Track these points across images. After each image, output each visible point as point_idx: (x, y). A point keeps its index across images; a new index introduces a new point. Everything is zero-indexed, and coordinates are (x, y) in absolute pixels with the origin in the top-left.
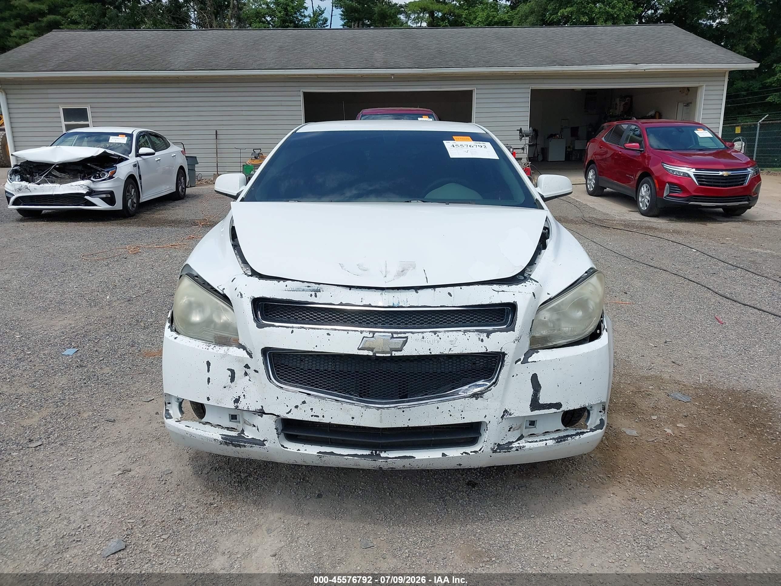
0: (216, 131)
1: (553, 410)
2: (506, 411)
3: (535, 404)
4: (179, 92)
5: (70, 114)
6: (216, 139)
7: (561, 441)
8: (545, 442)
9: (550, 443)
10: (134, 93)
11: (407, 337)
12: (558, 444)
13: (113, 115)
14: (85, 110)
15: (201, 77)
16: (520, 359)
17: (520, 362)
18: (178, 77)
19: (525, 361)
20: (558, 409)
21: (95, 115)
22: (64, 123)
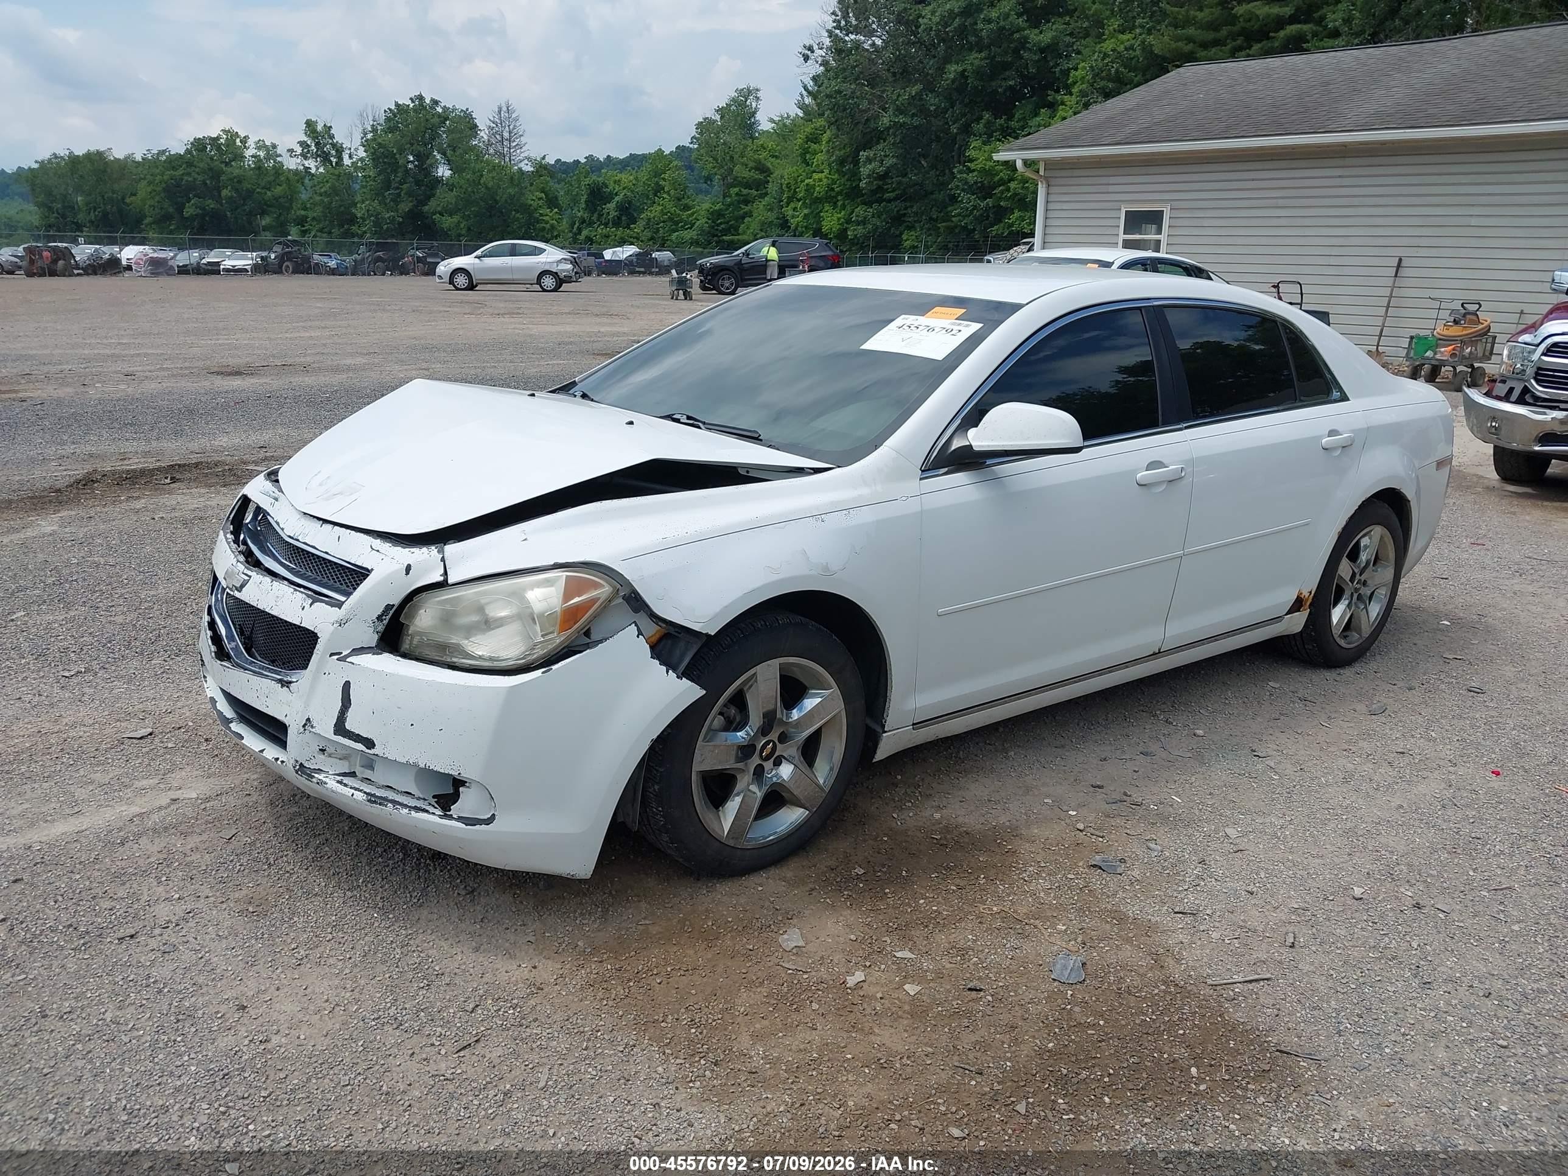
0: (1400, 260)
1: (360, 747)
2: (308, 720)
3: (340, 728)
4: (1340, 177)
5: (1138, 220)
6: (1396, 276)
7: (375, 802)
8: (353, 791)
9: (359, 796)
10: (1253, 180)
11: (250, 577)
12: (368, 803)
13: (1206, 223)
14: (1160, 214)
15: (1393, 142)
16: (341, 653)
17: (336, 657)
18: (1344, 145)
19: (343, 659)
20: (368, 748)
21: (1175, 222)
22: (1122, 237)
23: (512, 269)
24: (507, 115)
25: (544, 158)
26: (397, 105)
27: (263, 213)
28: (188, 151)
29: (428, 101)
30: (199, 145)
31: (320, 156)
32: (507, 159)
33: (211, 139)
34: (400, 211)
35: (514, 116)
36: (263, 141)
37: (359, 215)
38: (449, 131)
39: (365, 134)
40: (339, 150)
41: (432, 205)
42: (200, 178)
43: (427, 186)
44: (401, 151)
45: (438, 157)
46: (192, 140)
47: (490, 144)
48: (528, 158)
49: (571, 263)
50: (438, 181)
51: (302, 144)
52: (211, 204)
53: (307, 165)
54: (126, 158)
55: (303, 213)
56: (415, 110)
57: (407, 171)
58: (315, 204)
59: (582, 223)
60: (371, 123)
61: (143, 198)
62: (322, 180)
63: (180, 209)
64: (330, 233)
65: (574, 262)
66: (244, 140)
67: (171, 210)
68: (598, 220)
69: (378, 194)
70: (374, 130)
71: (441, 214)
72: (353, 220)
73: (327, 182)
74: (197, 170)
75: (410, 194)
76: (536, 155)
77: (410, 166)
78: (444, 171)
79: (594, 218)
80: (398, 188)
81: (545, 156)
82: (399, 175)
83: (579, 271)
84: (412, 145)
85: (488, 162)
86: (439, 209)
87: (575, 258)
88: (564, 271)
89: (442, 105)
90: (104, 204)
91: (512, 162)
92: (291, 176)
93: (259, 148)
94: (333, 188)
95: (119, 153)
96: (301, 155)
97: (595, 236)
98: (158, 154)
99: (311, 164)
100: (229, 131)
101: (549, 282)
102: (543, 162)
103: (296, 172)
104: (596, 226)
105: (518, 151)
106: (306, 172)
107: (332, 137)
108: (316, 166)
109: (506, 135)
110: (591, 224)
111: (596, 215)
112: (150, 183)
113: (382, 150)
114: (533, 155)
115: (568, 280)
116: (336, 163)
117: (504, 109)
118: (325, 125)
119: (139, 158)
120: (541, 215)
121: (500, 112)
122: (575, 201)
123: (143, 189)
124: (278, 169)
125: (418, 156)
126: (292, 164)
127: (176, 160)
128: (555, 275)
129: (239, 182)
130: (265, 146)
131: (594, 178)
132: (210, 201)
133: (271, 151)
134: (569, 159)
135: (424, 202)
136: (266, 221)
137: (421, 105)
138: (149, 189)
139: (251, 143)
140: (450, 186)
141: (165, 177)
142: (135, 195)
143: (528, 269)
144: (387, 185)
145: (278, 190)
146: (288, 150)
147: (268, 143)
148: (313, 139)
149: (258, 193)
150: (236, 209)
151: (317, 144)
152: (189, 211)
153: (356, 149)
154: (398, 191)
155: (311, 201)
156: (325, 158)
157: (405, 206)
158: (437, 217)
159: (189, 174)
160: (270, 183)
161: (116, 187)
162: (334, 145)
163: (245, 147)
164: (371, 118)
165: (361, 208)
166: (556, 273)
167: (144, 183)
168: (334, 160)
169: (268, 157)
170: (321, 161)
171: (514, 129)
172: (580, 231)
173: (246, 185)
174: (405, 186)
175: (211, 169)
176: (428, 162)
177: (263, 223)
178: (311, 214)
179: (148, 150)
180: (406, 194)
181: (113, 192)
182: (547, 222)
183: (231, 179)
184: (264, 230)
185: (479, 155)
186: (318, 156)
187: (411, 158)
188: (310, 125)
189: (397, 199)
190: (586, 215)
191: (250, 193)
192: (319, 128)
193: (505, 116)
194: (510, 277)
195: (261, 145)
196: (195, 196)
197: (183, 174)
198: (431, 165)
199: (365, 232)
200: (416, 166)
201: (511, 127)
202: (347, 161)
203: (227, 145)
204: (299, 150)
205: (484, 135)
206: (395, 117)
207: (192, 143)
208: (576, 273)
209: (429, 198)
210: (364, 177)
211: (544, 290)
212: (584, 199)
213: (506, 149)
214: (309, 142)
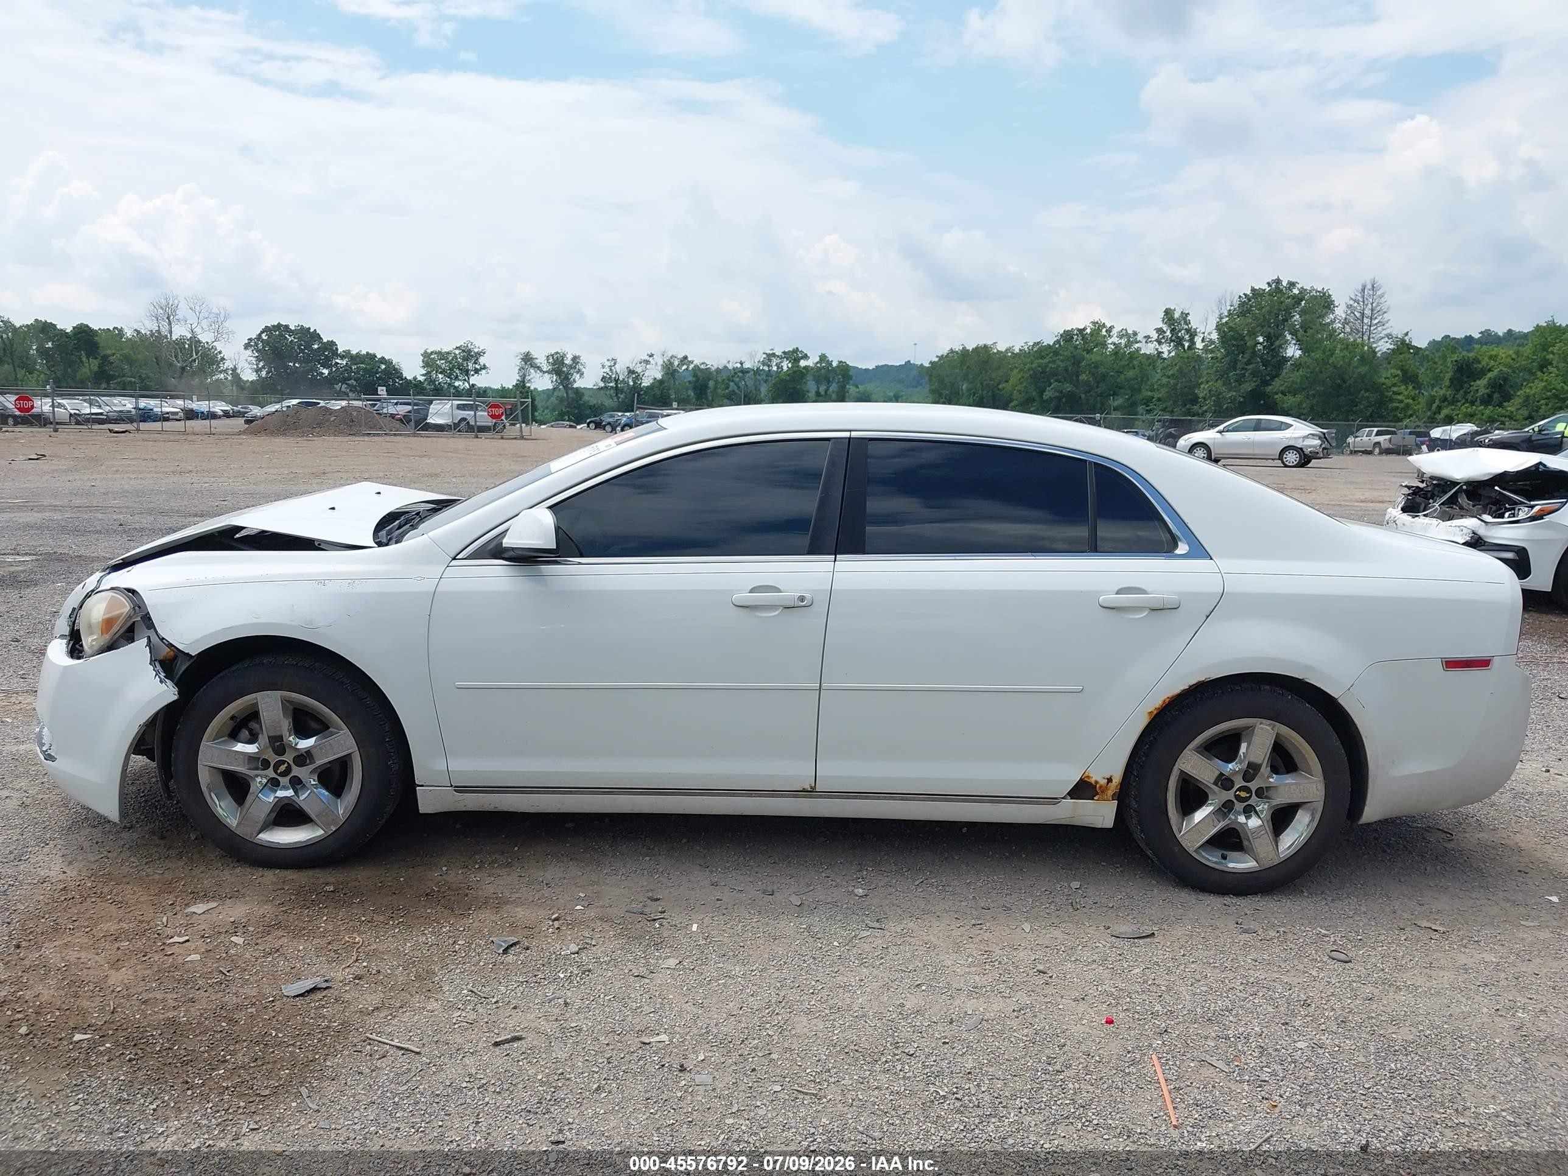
23: (1253, 444)
24: (1371, 292)
25: (1407, 334)
26: (1253, 290)
27: (1115, 394)
28: (1058, 342)
29: (1285, 284)
30: (1068, 336)
31: (1174, 341)
32: (1365, 338)
33: (1079, 330)
34: (1242, 391)
35: (1379, 293)
36: (1126, 330)
37: (1201, 395)
38: (1303, 313)
39: (1221, 318)
40: (1192, 334)
41: (1277, 384)
42: (1062, 365)
43: (1273, 366)
44: (1253, 334)
45: (1289, 337)
46: (1062, 332)
47: (1346, 322)
48: (1389, 336)
49: (1320, 438)
50: (1286, 360)
51: (1160, 331)
52: (1068, 387)
53: (1160, 350)
54: (1007, 350)
55: (1149, 394)
56: (1270, 293)
57: (1254, 353)
58: (1162, 386)
59: (1444, 402)
60: (1229, 308)
61: (1014, 382)
62: (1172, 362)
63: (1041, 392)
64: (1172, 412)
65: (1323, 438)
66: (1109, 331)
67: (1034, 394)
68: (1464, 397)
69: (1222, 375)
70: (1230, 314)
71: (1283, 393)
72: (1195, 400)
73: (1176, 365)
74: (1061, 357)
75: (1254, 374)
76: (1398, 331)
77: (1259, 347)
78: (1293, 351)
79: (1459, 396)
80: (1243, 369)
81: (1408, 332)
82: (1245, 356)
83: (1328, 446)
84: (1263, 327)
85: (1342, 341)
86: (1282, 388)
87: (1324, 434)
88: (1310, 447)
89: (1299, 286)
90: (982, 390)
91: (1372, 340)
92: (1144, 361)
93: (1121, 337)
94: (1180, 371)
95: (1002, 347)
96: (1156, 340)
97: (1457, 415)
98: (1033, 346)
99: (1165, 349)
100: (1097, 323)
101: (1292, 458)
102: (1406, 338)
103: (1148, 357)
104: (1459, 404)
105: (1379, 329)
106: (1158, 356)
107: (1187, 323)
108: (1169, 351)
109: (1368, 312)
110: (1454, 402)
111: (1462, 392)
112: (1021, 370)
113: (1231, 333)
114: (1394, 333)
115: (1314, 456)
116: (1189, 347)
117: (1369, 286)
118: (1182, 312)
119: (1017, 350)
120: (1395, 393)
121: (1363, 290)
122: (1437, 380)
123: (1015, 376)
124: (1135, 355)
125: (1268, 338)
126: (1149, 349)
127: (1046, 350)
128: (1299, 450)
129: (1096, 367)
130: (1127, 334)
131: (1464, 353)
132: (1068, 385)
133: (1131, 338)
134: (1459, 334)
135: (1266, 383)
136: (1119, 401)
137: (1277, 288)
138: (1020, 376)
139: (1114, 332)
140: (1297, 365)
141: (1034, 366)
142: (1007, 381)
143: (1270, 444)
144: (1233, 366)
145: (1131, 374)
146: (1145, 337)
147: (1130, 332)
148: (1169, 326)
149: (1112, 376)
150: (1090, 391)
151: (1172, 331)
152: (1048, 394)
153: (1209, 334)
154: (1243, 372)
155: (1160, 382)
156: (1179, 342)
157: (1248, 386)
158: (1278, 397)
159: (1054, 362)
160: (1123, 367)
161: (994, 375)
162: (1188, 331)
163: (1109, 336)
164: (1228, 304)
165: (1204, 388)
166: (1301, 449)
167: (1016, 371)
168: (1187, 345)
169: (1129, 344)
170: (1175, 346)
171: (1378, 305)
172: (1439, 408)
173: (1102, 370)
174: (1250, 367)
175: (1073, 357)
176: (1277, 343)
177: (1116, 404)
178: (1156, 395)
179: (1026, 343)
180: (1250, 374)
181: (992, 379)
182: (1401, 401)
183: (1090, 365)
184: (1114, 410)
185: (1332, 334)
186: (1172, 341)
187: (1261, 339)
188: (1168, 313)
189: (1240, 380)
190: (1448, 393)
191: (1104, 376)
192: (1177, 315)
193: (1370, 292)
194: (1250, 451)
195: (1123, 334)
196: (1056, 381)
197: (1049, 362)
198: (1280, 346)
199: (1206, 411)
200: (1264, 347)
201: (1374, 305)
202: (1199, 345)
203: (1092, 334)
204: (1155, 336)
205: (1340, 312)
206: (1250, 301)
207: (1061, 335)
208: (1324, 449)
209: (1273, 378)
210: (1212, 358)
211: (1286, 466)
212: (1448, 376)
213: (1365, 327)
214: (1165, 329)
